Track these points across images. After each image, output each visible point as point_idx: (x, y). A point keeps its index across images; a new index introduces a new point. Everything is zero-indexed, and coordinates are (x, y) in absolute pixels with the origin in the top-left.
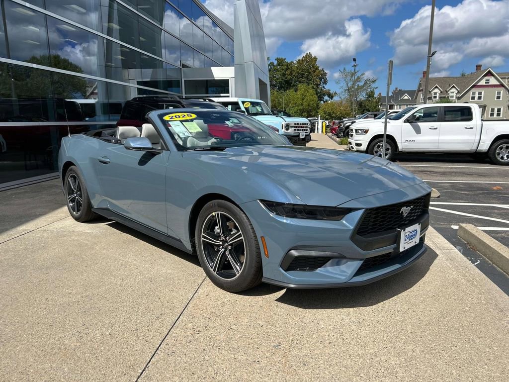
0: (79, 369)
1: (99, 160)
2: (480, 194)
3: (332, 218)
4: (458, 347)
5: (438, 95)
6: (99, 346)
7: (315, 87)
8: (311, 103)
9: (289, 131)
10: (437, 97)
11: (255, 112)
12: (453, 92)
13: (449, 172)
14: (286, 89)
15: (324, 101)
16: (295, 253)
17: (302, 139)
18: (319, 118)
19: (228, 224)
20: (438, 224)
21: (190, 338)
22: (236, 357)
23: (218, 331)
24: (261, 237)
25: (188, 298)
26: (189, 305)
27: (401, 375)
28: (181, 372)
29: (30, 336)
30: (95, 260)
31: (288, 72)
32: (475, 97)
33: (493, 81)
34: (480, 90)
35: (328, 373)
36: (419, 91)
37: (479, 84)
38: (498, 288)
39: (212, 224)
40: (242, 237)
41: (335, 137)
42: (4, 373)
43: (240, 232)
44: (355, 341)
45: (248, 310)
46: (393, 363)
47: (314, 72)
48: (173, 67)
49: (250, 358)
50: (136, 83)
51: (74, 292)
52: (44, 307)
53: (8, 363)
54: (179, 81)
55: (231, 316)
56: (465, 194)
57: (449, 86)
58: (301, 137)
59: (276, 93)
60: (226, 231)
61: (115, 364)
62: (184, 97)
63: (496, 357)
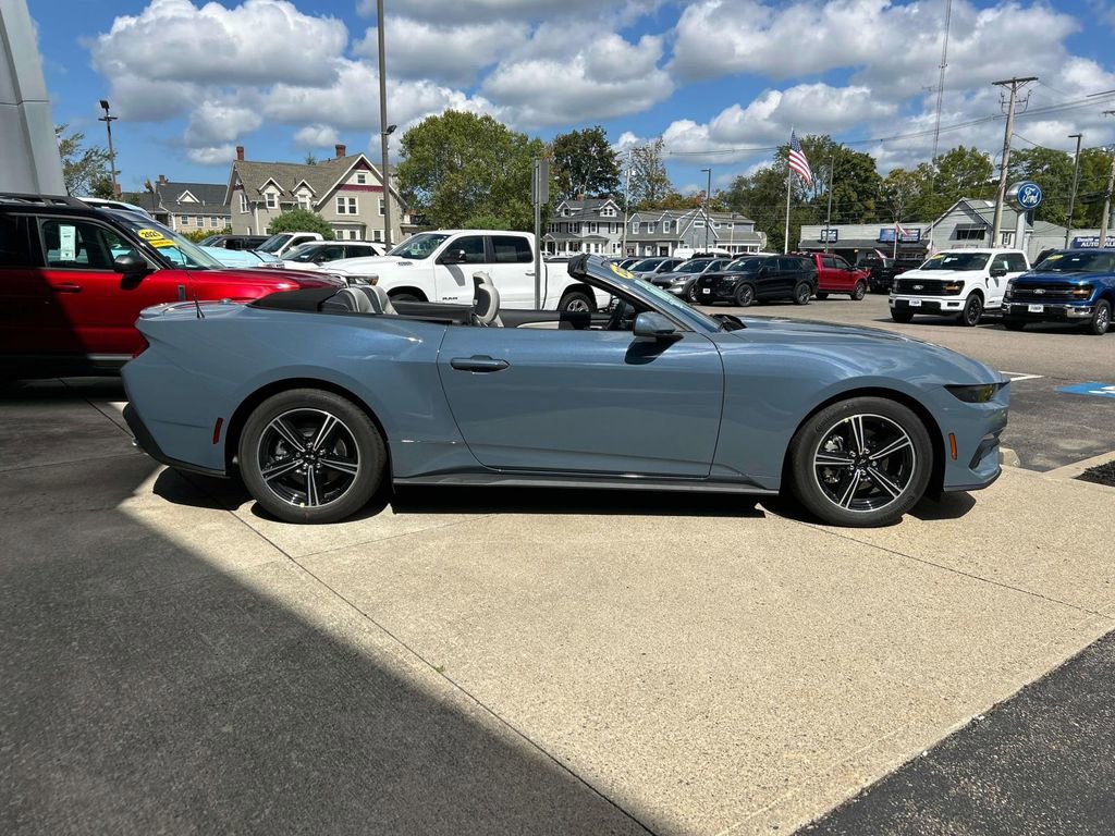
5: (276, 200)
10: (276, 204)
12: (304, 196)
24: (950, 434)
32: (344, 207)
33: (371, 180)
34: (351, 194)
36: (234, 188)
37: (348, 183)
40: (909, 443)
43: (906, 436)
57: (296, 183)
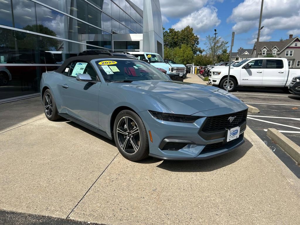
0: (47, 197)
1: (62, 86)
2: (284, 112)
3: (188, 122)
4: (255, 195)
5: (265, 52)
6: (58, 186)
7: (191, 46)
8: (189, 55)
9: (173, 72)
10: (265, 54)
11: (154, 61)
12: (275, 51)
13: (268, 98)
14: (174, 47)
15: (197, 55)
16: (167, 140)
17: (181, 77)
18: (193, 65)
19: (131, 124)
20: (256, 128)
21: (108, 184)
22: (131, 195)
23: (123, 181)
24: (149, 131)
25: (108, 164)
26: (108, 167)
27: (221, 207)
28: (101, 201)
29: (22, 180)
30: (58, 141)
31: (176, 37)
32: (288, 54)
33: (299, 45)
34: (291, 50)
35: (181, 205)
36: (254, 49)
37: (291, 46)
38: (284, 165)
39: (123, 123)
40: (139, 131)
41: (202, 76)
42: (8, 198)
43: (138, 128)
44: (198, 189)
45: (140, 171)
46: (218, 201)
47: (191, 37)
48: (107, 33)
49: (139, 196)
50: (86, 42)
51: (46, 158)
52: (30, 165)
53: (10, 193)
54: (110, 41)
55: (131, 174)
56: (275, 111)
57: (273, 47)
58: (180, 76)
59: (168, 49)
60: (131, 127)
61: (67, 196)
62: (113, 51)
63: (276, 201)
